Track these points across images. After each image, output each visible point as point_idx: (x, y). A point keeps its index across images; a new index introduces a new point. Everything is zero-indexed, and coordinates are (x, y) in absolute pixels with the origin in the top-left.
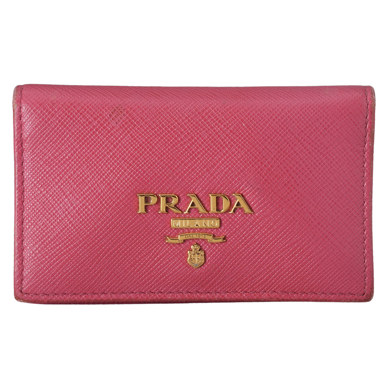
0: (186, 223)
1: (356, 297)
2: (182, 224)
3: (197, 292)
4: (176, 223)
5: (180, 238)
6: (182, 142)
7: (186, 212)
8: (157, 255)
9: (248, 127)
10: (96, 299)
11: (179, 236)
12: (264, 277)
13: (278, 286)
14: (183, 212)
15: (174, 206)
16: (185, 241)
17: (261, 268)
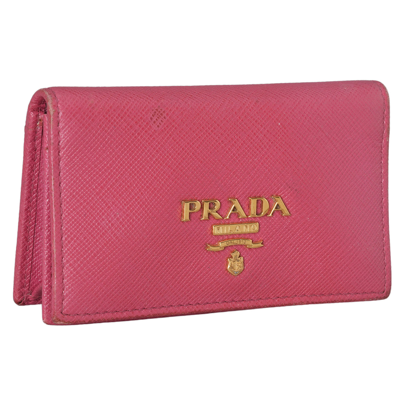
0: (227, 229)
1: (377, 295)
2: (223, 231)
3: (233, 301)
4: (217, 230)
5: (222, 245)
6: (223, 145)
7: (228, 217)
8: (198, 264)
9: (283, 126)
10: (137, 316)
11: (220, 243)
12: (296, 281)
13: (309, 289)
14: (223, 218)
15: (216, 212)
16: (225, 248)
17: (294, 272)
